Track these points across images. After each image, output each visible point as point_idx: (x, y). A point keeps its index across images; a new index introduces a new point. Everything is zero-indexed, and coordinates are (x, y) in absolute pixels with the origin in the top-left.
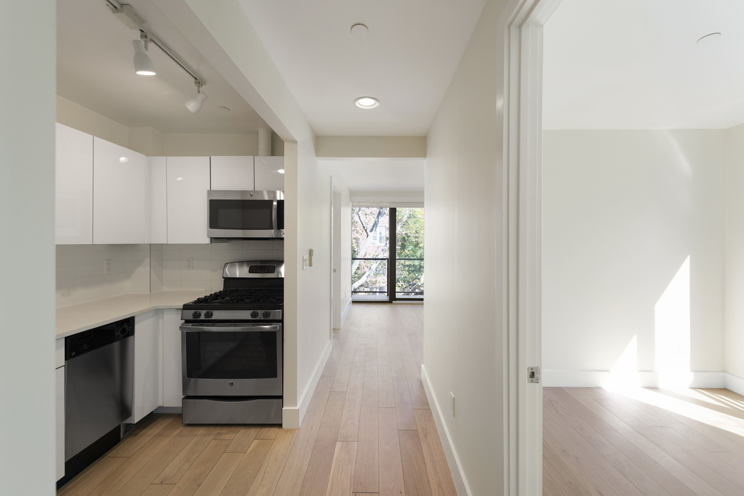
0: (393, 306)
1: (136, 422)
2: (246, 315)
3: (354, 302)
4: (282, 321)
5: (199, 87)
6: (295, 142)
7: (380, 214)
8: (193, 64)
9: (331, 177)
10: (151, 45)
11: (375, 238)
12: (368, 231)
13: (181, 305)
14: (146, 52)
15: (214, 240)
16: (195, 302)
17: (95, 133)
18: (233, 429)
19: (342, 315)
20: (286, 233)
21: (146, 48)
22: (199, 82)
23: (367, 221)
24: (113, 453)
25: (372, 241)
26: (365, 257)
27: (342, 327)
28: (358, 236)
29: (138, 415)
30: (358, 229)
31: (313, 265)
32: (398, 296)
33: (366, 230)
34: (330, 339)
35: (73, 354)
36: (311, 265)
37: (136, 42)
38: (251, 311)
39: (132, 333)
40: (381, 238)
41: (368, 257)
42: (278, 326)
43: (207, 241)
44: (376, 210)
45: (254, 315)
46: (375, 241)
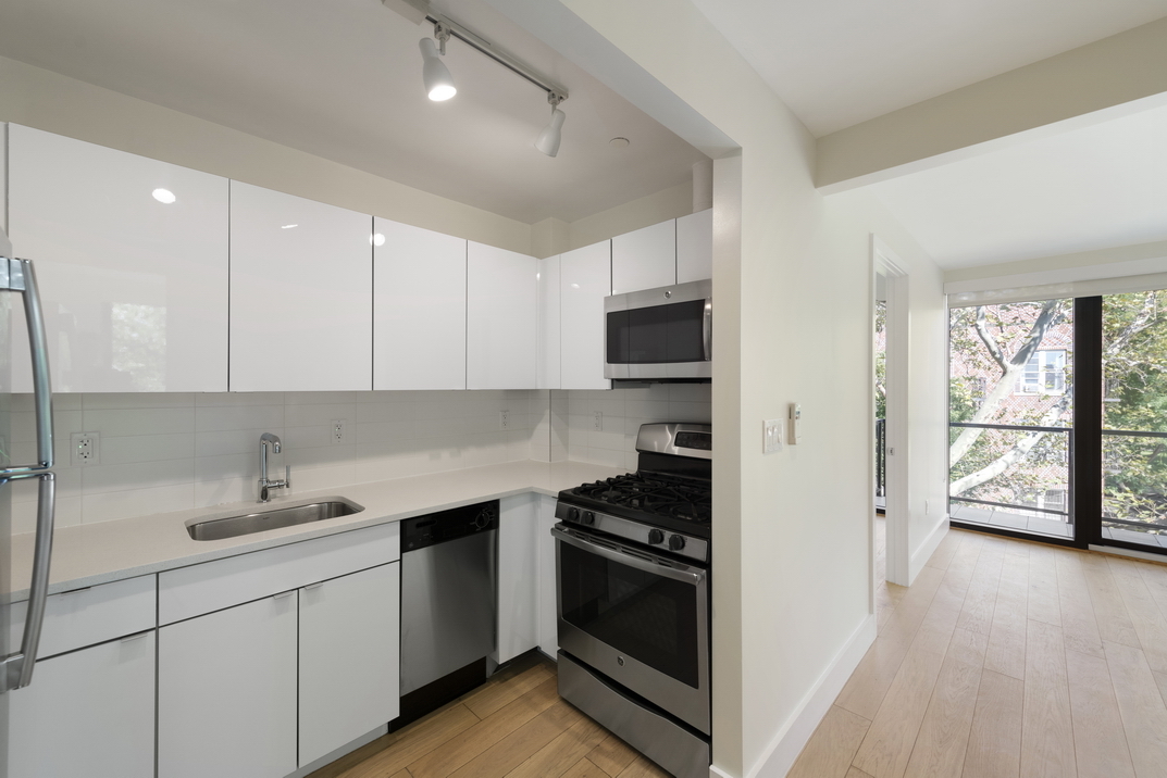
0: (1090, 558)
1: (500, 663)
2: (641, 533)
3: (955, 525)
4: (707, 565)
5: (554, 104)
6: (735, 151)
7: (1043, 319)
8: (543, 65)
9: (871, 237)
10: (452, 41)
11: (1031, 378)
12: (1006, 362)
13: (556, 490)
14: (441, 57)
15: (617, 383)
16: (576, 490)
17: (469, 235)
18: (622, 751)
19: (913, 556)
20: (717, 368)
21: (442, 50)
22: (556, 95)
23: (1000, 339)
24: (471, 700)
25: (1023, 383)
26: (1003, 422)
27: (910, 583)
28: (981, 373)
29: (505, 654)
30: (980, 357)
31: (797, 441)
32: (1108, 532)
33: (999, 361)
34: (871, 611)
35: (411, 545)
36: (791, 440)
37: (424, 43)
38: (650, 528)
39: (494, 524)
40: (1050, 379)
41: (1009, 420)
42: (696, 574)
43: (607, 385)
44: (1030, 312)
45: (656, 537)
46: (1031, 385)
